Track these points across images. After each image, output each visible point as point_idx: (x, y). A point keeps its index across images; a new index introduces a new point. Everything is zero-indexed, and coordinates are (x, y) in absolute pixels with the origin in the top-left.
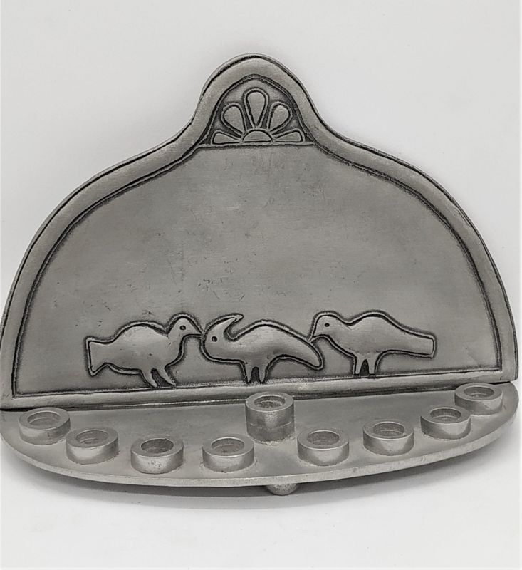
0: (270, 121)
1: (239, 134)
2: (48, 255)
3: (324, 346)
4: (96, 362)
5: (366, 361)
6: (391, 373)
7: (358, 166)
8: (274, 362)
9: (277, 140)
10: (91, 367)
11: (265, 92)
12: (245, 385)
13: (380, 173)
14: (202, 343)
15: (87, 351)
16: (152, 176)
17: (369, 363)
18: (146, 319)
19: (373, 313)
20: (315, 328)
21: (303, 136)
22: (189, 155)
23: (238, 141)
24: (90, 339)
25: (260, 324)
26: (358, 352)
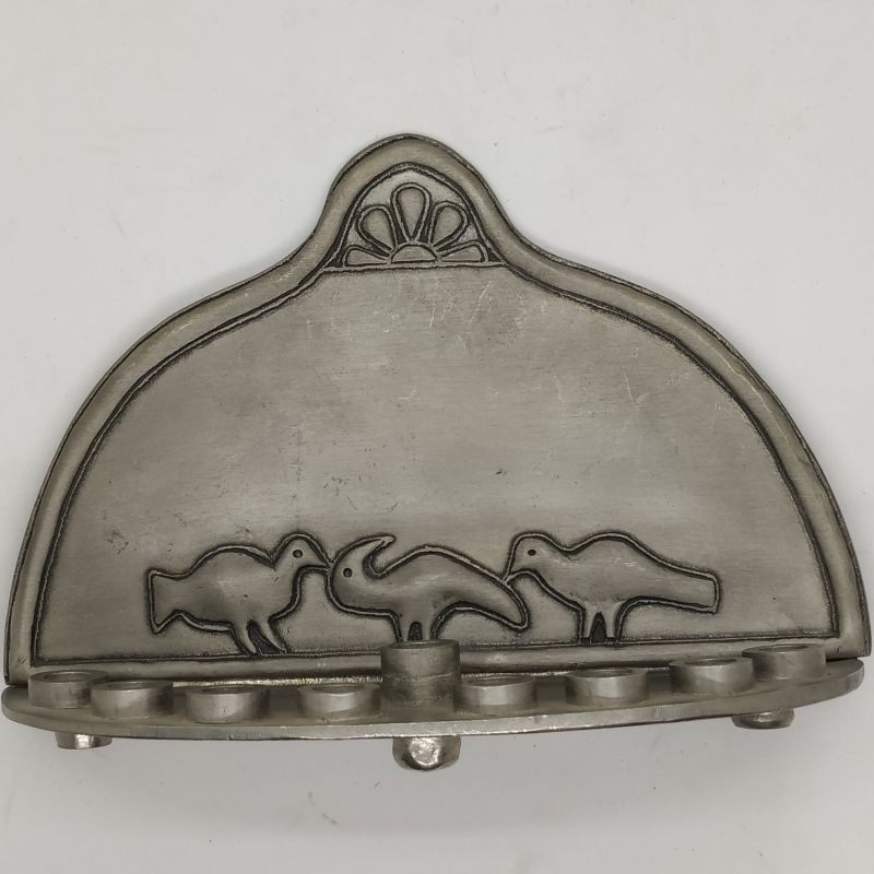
0: (434, 231)
1: (386, 251)
4: (164, 608)
5: (599, 616)
6: (645, 639)
8: (446, 614)
9: (445, 258)
10: (154, 618)
11: (425, 189)
14: (330, 582)
15: (149, 591)
16: (254, 315)
17: (606, 617)
18: (241, 540)
19: (609, 535)
20: (513, 560)
21: (484, 251)
22: (309, 283)
23: (384, 262)
24: (155, 572)
25: (422, 550)
26: (586, 599)
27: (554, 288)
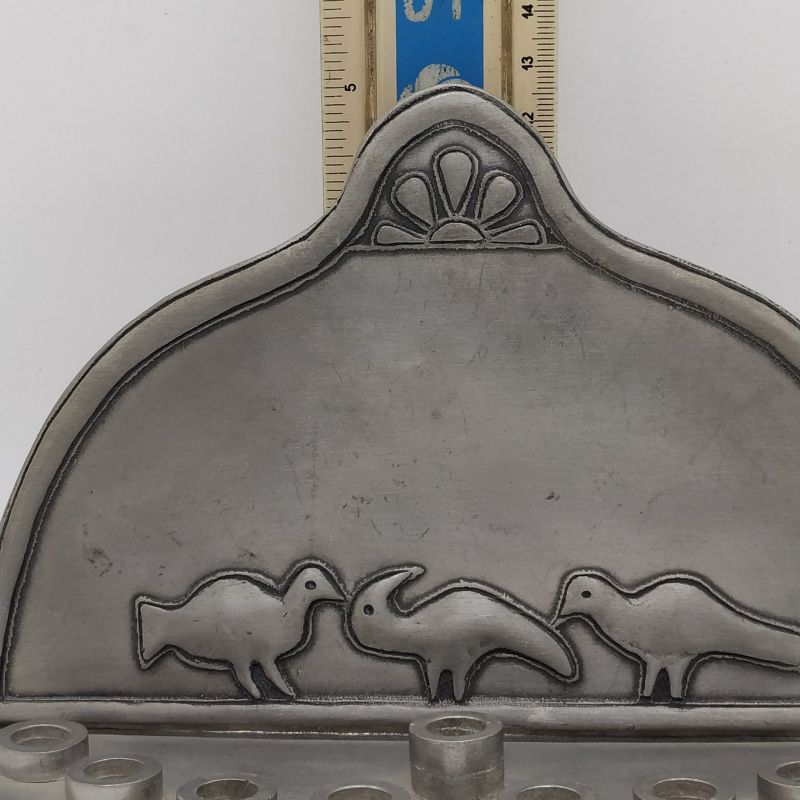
0: (482, 205)
1: (424, 227)
2: (76, 440)
4: (152, 641)
5: (664, 671)
6: (715, 699)
8: (483, 662)
9: (494, 239)
10: (142, 653)
11: (473, 152)
12: (426, 705)
13: (692, 304)
14: (347, 618)
15: (136, 620)
16: (264, 301)
17: (671, 675)
18: (244, 565)
19: (678, 576)
20: (564, 601)
21: (543, 232)
22: (331, 264)
23: (421, 241)
24: (144, 599)
25: (456, 585)
26: (649, 652)
27: (625, 279)
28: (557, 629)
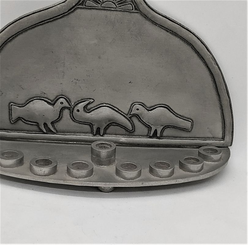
1: (100, 3)
3: (135, 120)
4: (14, 116)
5: (156, 130)
6: (168, 137)
7: (161, 27)
8: (108, 126)
9: (119, 8)
10: (12, 119)
12: (92, 136)
13: (173, 32)
14: (72, 112)
15: (10, 110)
16: (51, 20)
17: (158, 131)
18: (42, 96)
19: (162, 105)
20: (132, 111)
21: (134, 7)
22: (71, 11)
23: (98, 6)
24: (12, 104)
25: (103, 105)
27: (155, 23)
28: (129, 118)
